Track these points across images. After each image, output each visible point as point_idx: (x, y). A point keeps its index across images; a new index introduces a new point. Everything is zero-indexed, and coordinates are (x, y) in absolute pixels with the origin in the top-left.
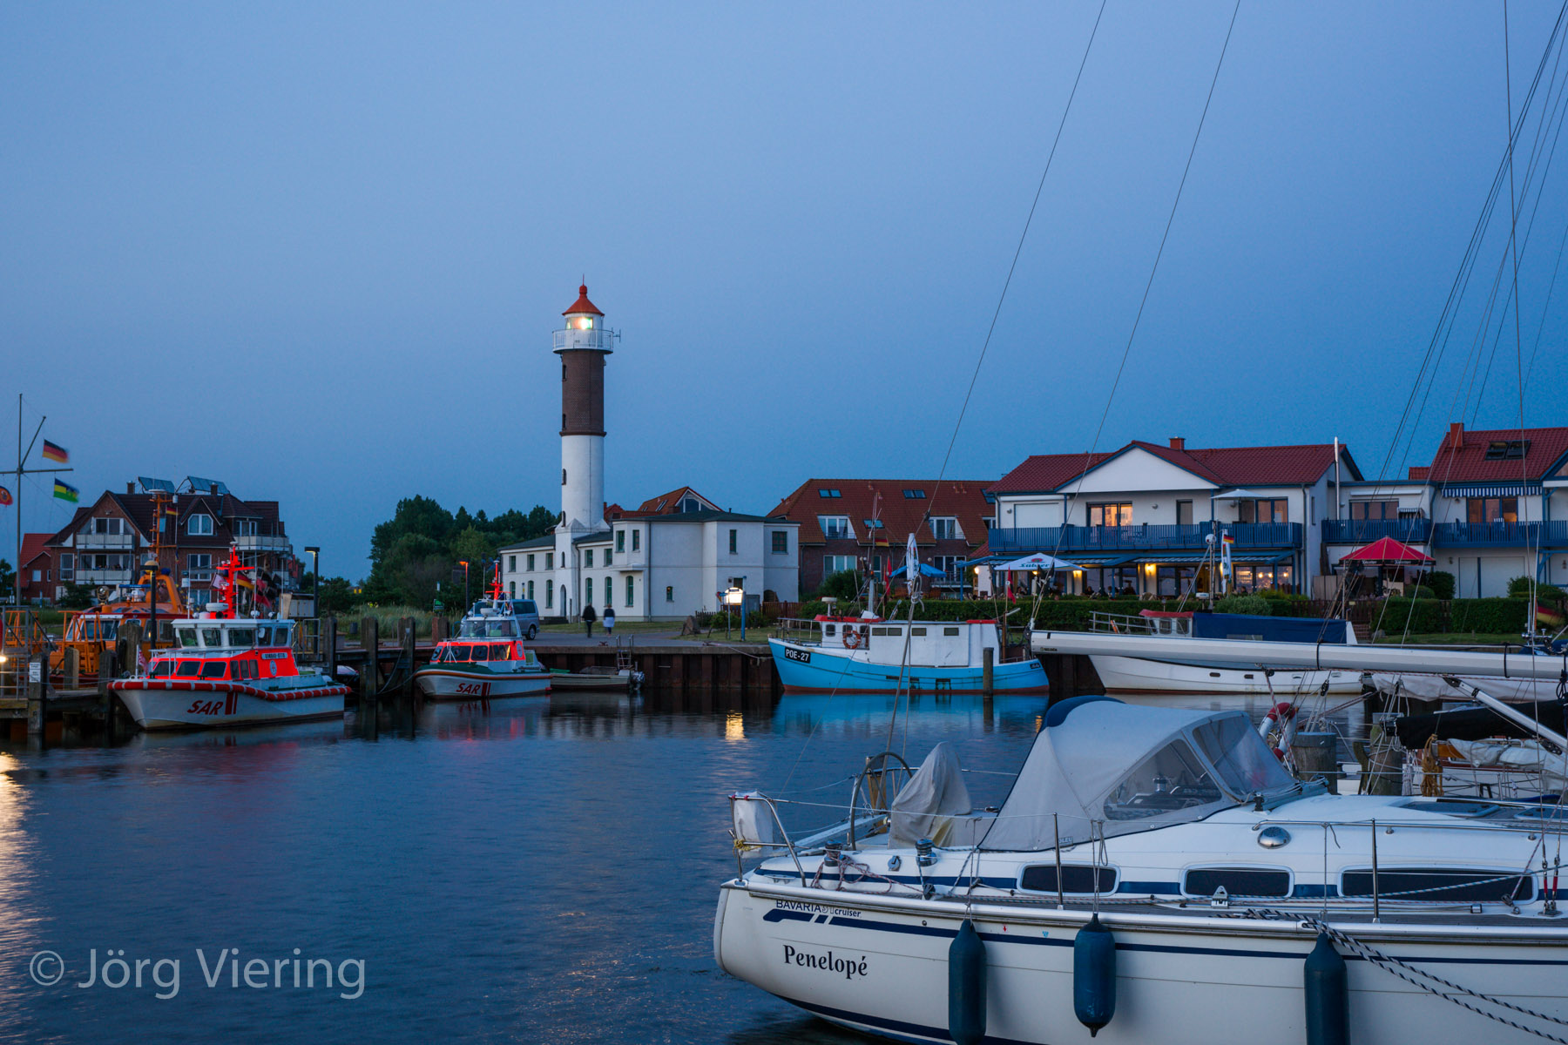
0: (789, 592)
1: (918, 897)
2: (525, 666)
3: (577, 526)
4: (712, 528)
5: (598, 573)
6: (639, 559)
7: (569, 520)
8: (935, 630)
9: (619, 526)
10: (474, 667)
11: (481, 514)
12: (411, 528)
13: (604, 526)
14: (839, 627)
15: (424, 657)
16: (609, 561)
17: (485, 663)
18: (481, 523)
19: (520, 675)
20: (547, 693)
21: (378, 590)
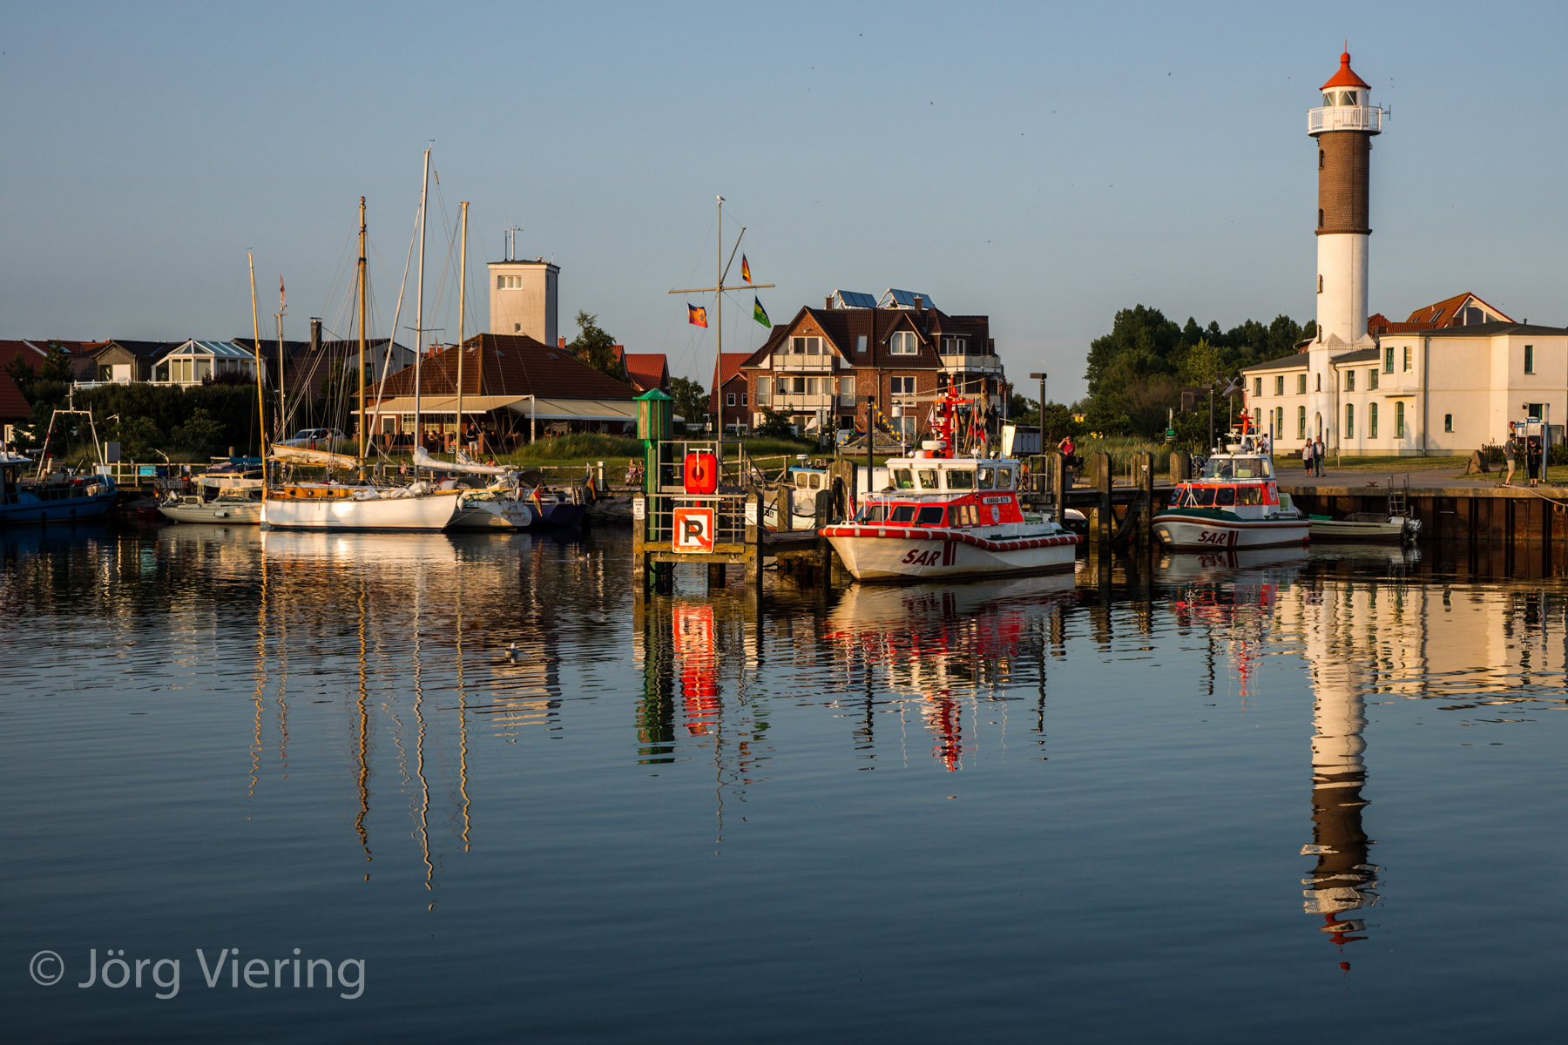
2: (1279, 512)
3: (1334, 341)
4: (1500, 346)
5: (1360, 398)
6: (1410, 380)
7: (1326, 336)
9: (1386, 342)
10: (1219, 514)
11: (1214, 326)
12: (1131, 342)
13: (1369, 343)
15: (1165, 497)
16: (1374, 384)
17: (1231, 509)
18: (1214, 336)
19: (1274, 522)
20: (1304, 544)
21: (1099, 418)
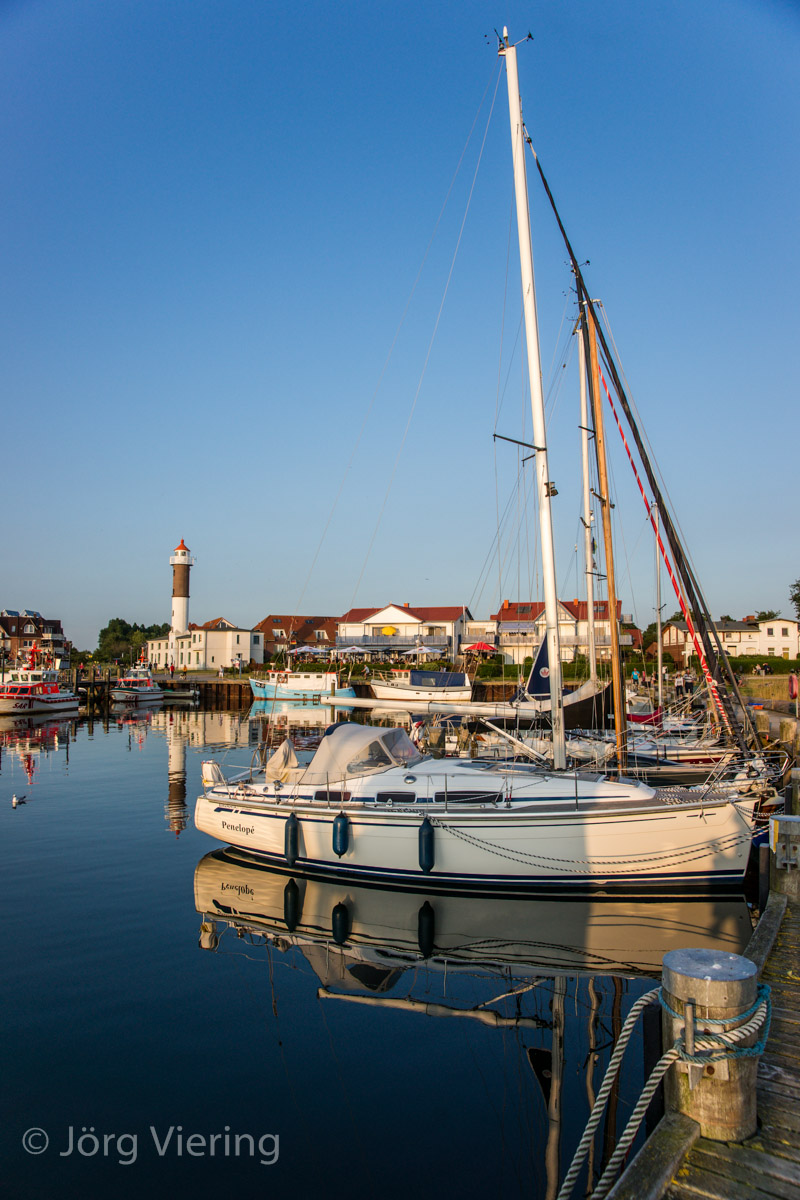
0: (260, 660)
1: (274, 803)
2: (153, 689)
3: (177, 632)
4: (230, 635)
5: (185, 651)
6: (201, 645)
7: (175, 630)
8: (313, 676)
9: (194, 633)
10: (132, 690)
11: (143, 626)
12: (114, 631)
13: (188, 633)
14: (276, 674)
15: (114, 684)
16: (190, 646)
17: (136, 688)
18: (143, 629)
19: (151, 692)
20: (162, 699)
21: (99, 656)
